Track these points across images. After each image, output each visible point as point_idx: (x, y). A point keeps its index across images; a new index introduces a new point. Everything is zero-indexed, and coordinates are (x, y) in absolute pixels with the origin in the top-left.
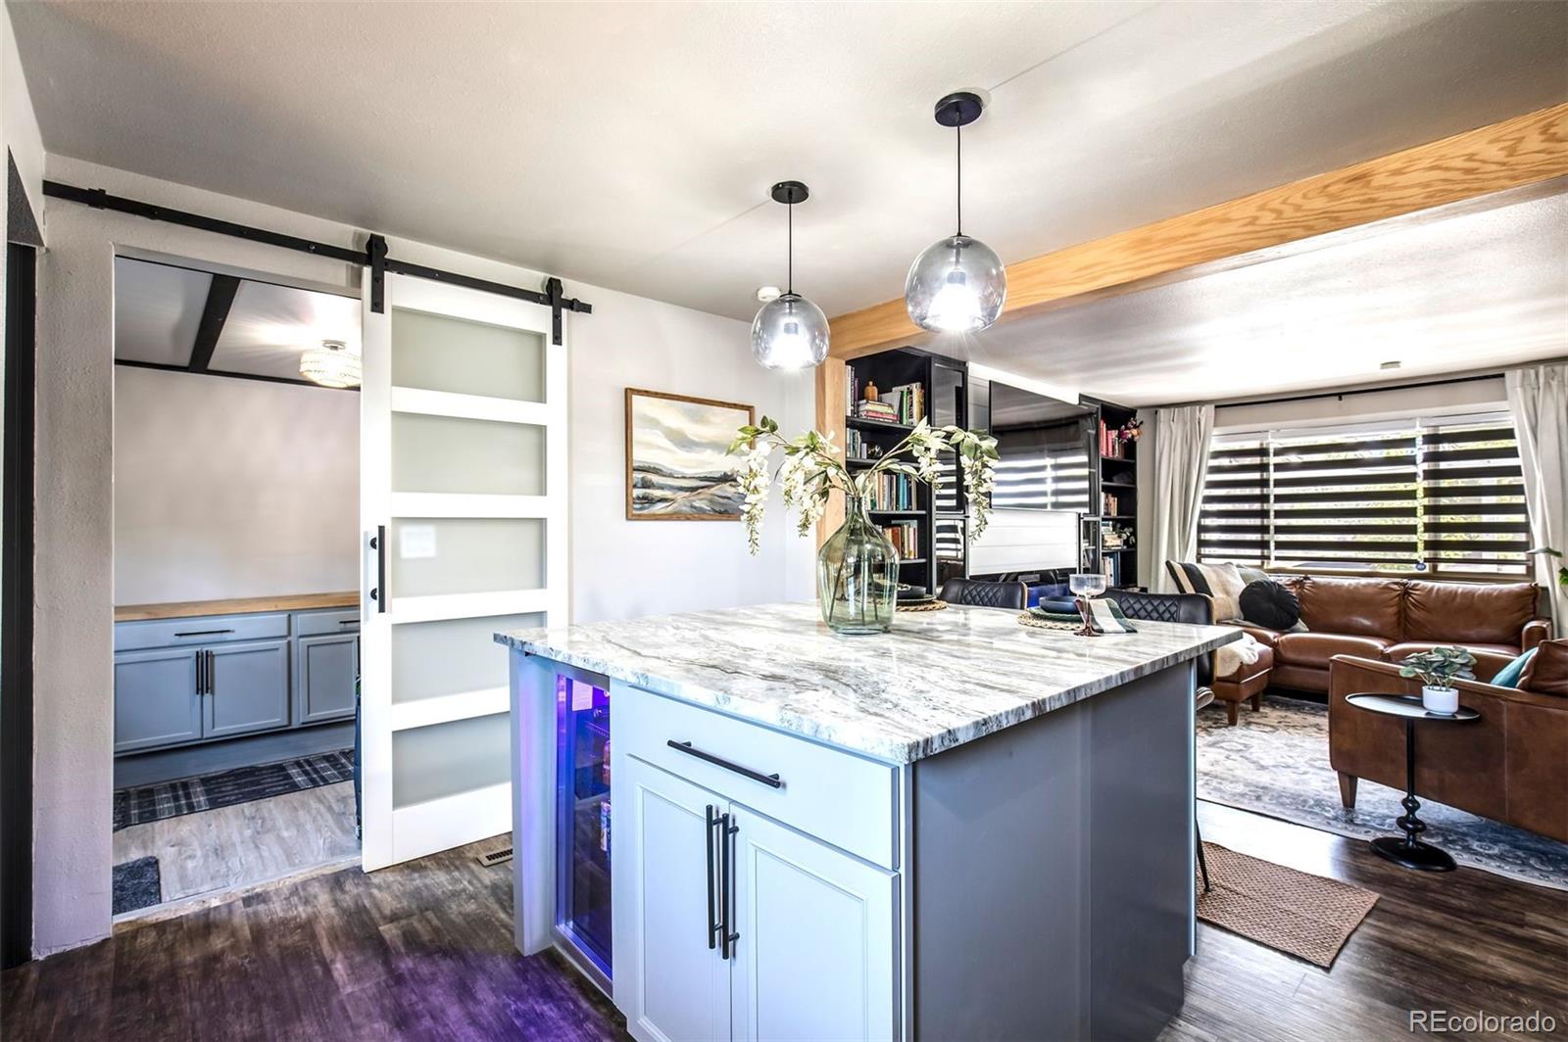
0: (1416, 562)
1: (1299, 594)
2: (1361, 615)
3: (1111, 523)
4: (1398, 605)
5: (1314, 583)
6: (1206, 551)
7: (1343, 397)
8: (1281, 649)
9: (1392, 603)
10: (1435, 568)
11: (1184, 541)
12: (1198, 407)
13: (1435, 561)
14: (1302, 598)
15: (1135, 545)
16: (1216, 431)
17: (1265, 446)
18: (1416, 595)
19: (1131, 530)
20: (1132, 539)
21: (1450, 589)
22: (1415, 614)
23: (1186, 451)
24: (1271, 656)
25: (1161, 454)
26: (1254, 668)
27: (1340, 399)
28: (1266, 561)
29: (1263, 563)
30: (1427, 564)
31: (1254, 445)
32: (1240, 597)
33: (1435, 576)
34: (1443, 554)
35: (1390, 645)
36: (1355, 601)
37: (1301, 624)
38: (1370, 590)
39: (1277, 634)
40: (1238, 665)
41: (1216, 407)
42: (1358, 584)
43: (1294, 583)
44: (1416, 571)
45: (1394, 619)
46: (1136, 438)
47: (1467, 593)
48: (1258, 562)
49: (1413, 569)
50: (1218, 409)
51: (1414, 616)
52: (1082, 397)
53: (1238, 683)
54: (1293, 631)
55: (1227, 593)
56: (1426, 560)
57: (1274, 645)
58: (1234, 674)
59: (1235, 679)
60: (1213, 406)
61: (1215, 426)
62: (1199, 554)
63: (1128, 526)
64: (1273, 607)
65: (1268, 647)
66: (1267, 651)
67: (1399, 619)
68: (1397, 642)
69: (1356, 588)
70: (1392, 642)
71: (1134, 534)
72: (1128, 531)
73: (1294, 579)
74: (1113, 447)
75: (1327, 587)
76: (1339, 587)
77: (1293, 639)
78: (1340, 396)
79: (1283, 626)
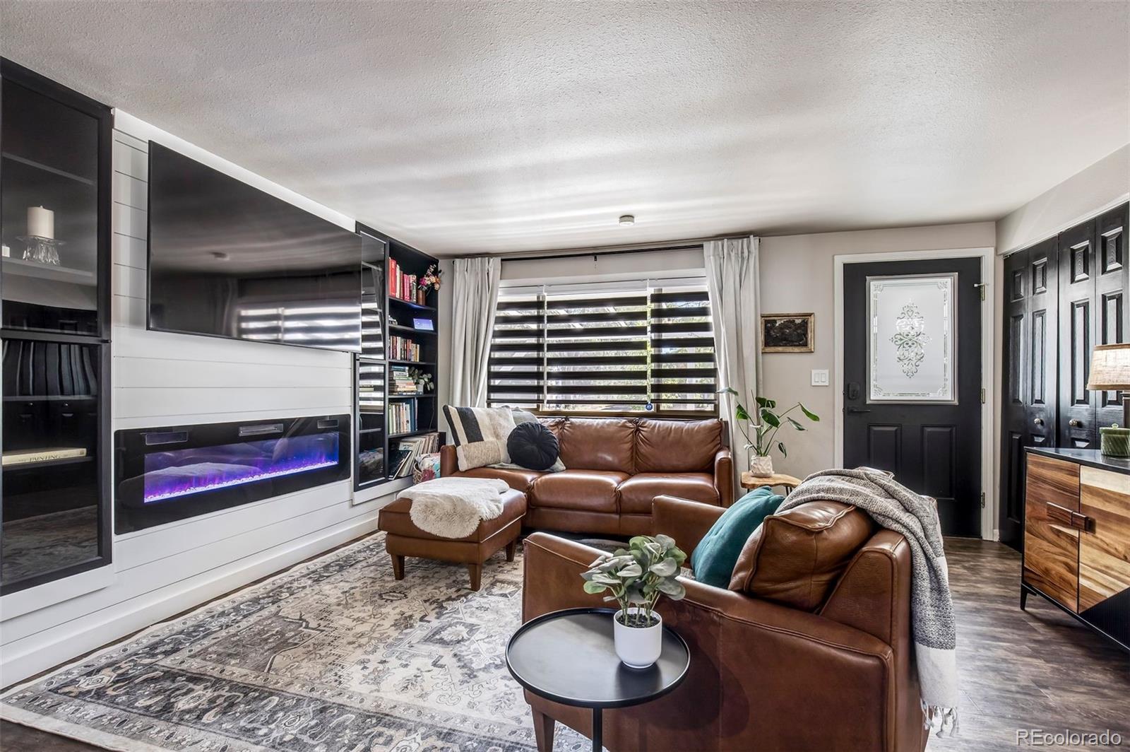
0: (645, 403)
1: (561, 434)
2: (605, 452)
3: (407, 368)
4: (632, 441)
5: (571, 423)
6: (493, 396)
7: (598, 257)
8: (535, 491)
9: (627, 439)
10: (658, 407)
11: (475, 386)
12: (487, 258)
13: (658, 401)
14: (562, 438)
15: (435, 391)
16: (502, 284)
17: (541, 299)
18: (645, 432)
19: (430, 376)
20: (432, 385)
21: (666, 426)
22: (644, 449)
23: (477, 301)
24: (524, 503)
25: (457, 302)
26: (496, 523)
27: (596, 259)
28: (541, 405)
29: (538, 407)
30: (653, 404)
31: (533, 298)
32: (508, 439)
33: (659, 415)
34: (664, 396)
35: (624, 480)
36: (601, 439)
37: (559, 464)
38: (612, 429)
39: (535, 476)
40: (477, 523)
41: (502, 260)
42: (604, 423)
43: (557, 424)
44: (646, 411)
45: (629, 453)
46: (437, 286)
47: (678, 428)
48: (535, 406)
49: (642, 409)
50: (504, 262)
51: (642, 451)
52: (359, 226)
53: (478, 542)
54: (553, 472)
55: (497, 436)
56: (653, 401)
57: (528, 489)
58: (474, 534)
59: (476, 539)
60: (499, 259)
61: (501, 279)
62: (488, 399)
63: (425, 372)
64: (534, 447)
65: (522, 493)
66: (519, 497)
67: (632, 453)
68: (630, 475)
69: (602, 427)
70: (625, 475)
71: (434, 379)
72: (426, 378)
73: (557, 420)
74: (410, 291)
75: (581, 427)
76: (589, 426)
77: (550, 479)
78: (595, 255)
79: (543, 466)
